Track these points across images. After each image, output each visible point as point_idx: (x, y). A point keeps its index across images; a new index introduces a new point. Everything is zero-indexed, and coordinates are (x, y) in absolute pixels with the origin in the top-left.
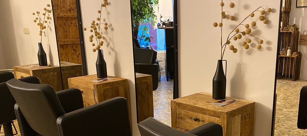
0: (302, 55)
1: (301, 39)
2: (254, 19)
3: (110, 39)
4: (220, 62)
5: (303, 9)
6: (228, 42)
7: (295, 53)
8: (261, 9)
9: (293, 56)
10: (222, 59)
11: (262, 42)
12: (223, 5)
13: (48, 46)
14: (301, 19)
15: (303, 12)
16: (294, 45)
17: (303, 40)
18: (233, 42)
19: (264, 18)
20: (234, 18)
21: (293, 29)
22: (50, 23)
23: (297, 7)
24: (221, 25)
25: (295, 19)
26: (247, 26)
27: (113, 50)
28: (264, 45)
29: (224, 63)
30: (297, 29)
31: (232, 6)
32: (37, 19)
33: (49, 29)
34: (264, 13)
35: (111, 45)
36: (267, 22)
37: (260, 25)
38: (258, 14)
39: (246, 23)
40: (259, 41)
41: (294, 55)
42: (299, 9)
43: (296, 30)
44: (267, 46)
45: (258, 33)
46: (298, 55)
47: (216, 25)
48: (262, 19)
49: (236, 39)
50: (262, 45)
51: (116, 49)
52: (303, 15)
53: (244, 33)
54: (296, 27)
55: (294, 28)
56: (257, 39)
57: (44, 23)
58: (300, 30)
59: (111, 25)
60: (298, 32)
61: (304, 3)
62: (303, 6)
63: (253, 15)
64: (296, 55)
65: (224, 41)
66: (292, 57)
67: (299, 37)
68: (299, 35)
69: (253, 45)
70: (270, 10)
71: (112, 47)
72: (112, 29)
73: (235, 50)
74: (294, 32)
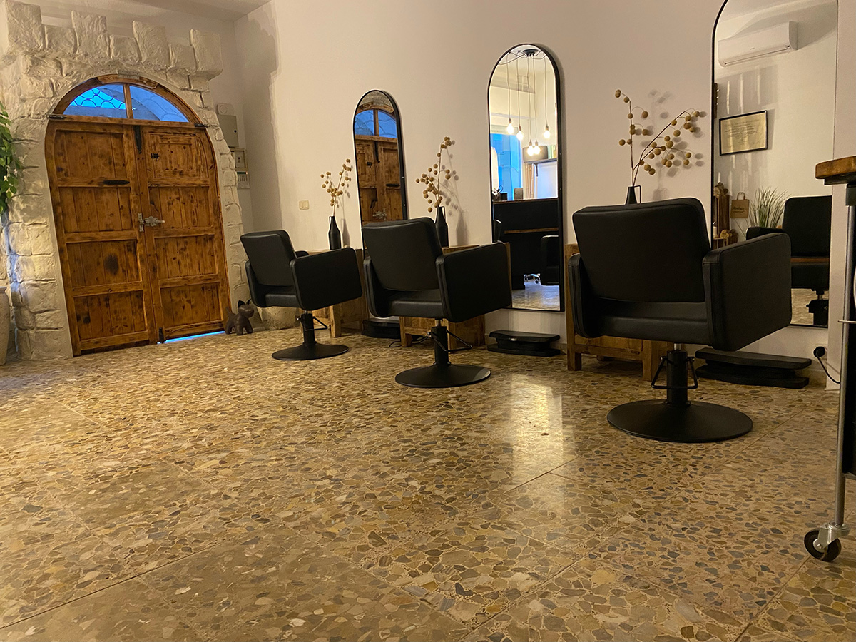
0: (737, 234)
1: (734, 208)
2: (676, 127)
3: (452, 193)
4: (632, 190)
5: (734, 156)
6: (641, 163)
7: (724, 231)
8: (685, 115)
9: (722, 238)
10: (634, 184)
11: (689, 155)
12: (631, 116)
13: (343, 222)
14: (731, 173)
15: (734, 162)
16: (721, 219)
17: (737, 209)
18: (647, 161)
19: (691, 125)
20: (647, 132)
21: (718, 191)
22: (348, 186)
23: (721, 155)
24: (630, 142)
25: (719, 174)
26: (668, 139)
27: (456, 208)
28: (692, 160)
29: (637, 190)
30: (726, 191)
31: (646, 115)
32: (327, 183)
33: (346, 195)
34: (689, 118)
35: (453, 201)
36: (695, 130)
37: (686, 135)
38: (681, 122)
39: (664, 135)
40: (685, 154)
41: (724, 234)
42: (724, 157)
43: (723, 193)
44: (696, 160)
45: (683, 145)
46: (731, 235)
47: (623, 143)
48: (687, 126)
49: (652, 157)
50: (689, 159)
51: (462, 206)
52: (734, 167)
53: (663, 148)
54: (723, 188)
55: (720, 190)
56: (681, 154)
57: (341, 186)
58: (731, 194)
59: (454, 173)
60: (728, 196)
61: (734, 146)
62: (732, 152)
63: (675, 123)
64: (728, 235)
65: (636, 162)
66: (719, 240)
67: (730, 205)
68: (730, 202)
69: (677, 163)
70: (698, 114)
71: (455, 203)
72: (456, 178)
73: (652, 172)
74: (721, 196)
